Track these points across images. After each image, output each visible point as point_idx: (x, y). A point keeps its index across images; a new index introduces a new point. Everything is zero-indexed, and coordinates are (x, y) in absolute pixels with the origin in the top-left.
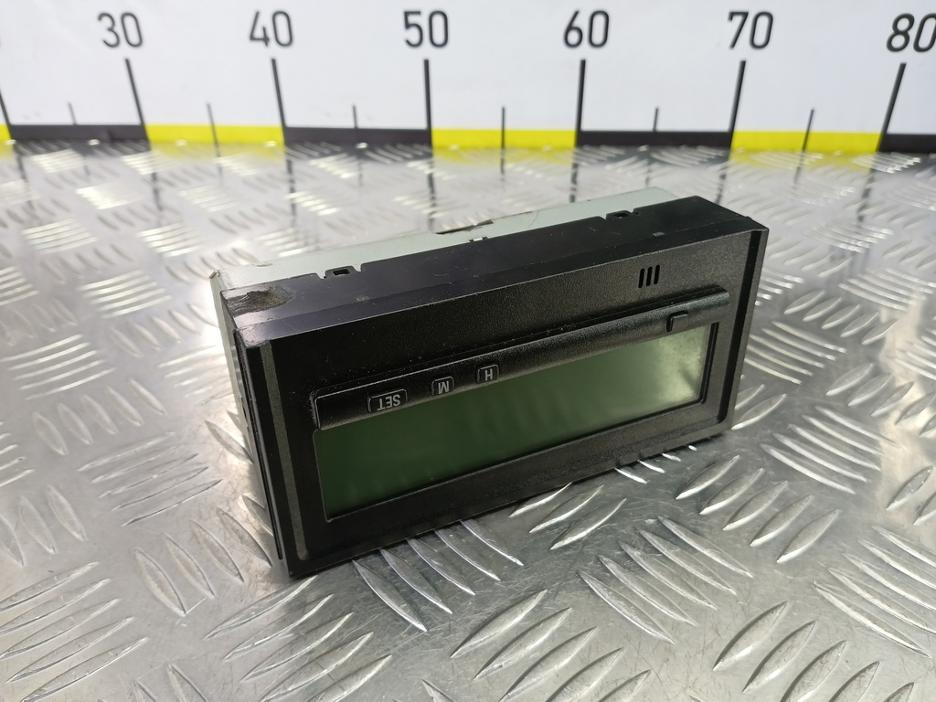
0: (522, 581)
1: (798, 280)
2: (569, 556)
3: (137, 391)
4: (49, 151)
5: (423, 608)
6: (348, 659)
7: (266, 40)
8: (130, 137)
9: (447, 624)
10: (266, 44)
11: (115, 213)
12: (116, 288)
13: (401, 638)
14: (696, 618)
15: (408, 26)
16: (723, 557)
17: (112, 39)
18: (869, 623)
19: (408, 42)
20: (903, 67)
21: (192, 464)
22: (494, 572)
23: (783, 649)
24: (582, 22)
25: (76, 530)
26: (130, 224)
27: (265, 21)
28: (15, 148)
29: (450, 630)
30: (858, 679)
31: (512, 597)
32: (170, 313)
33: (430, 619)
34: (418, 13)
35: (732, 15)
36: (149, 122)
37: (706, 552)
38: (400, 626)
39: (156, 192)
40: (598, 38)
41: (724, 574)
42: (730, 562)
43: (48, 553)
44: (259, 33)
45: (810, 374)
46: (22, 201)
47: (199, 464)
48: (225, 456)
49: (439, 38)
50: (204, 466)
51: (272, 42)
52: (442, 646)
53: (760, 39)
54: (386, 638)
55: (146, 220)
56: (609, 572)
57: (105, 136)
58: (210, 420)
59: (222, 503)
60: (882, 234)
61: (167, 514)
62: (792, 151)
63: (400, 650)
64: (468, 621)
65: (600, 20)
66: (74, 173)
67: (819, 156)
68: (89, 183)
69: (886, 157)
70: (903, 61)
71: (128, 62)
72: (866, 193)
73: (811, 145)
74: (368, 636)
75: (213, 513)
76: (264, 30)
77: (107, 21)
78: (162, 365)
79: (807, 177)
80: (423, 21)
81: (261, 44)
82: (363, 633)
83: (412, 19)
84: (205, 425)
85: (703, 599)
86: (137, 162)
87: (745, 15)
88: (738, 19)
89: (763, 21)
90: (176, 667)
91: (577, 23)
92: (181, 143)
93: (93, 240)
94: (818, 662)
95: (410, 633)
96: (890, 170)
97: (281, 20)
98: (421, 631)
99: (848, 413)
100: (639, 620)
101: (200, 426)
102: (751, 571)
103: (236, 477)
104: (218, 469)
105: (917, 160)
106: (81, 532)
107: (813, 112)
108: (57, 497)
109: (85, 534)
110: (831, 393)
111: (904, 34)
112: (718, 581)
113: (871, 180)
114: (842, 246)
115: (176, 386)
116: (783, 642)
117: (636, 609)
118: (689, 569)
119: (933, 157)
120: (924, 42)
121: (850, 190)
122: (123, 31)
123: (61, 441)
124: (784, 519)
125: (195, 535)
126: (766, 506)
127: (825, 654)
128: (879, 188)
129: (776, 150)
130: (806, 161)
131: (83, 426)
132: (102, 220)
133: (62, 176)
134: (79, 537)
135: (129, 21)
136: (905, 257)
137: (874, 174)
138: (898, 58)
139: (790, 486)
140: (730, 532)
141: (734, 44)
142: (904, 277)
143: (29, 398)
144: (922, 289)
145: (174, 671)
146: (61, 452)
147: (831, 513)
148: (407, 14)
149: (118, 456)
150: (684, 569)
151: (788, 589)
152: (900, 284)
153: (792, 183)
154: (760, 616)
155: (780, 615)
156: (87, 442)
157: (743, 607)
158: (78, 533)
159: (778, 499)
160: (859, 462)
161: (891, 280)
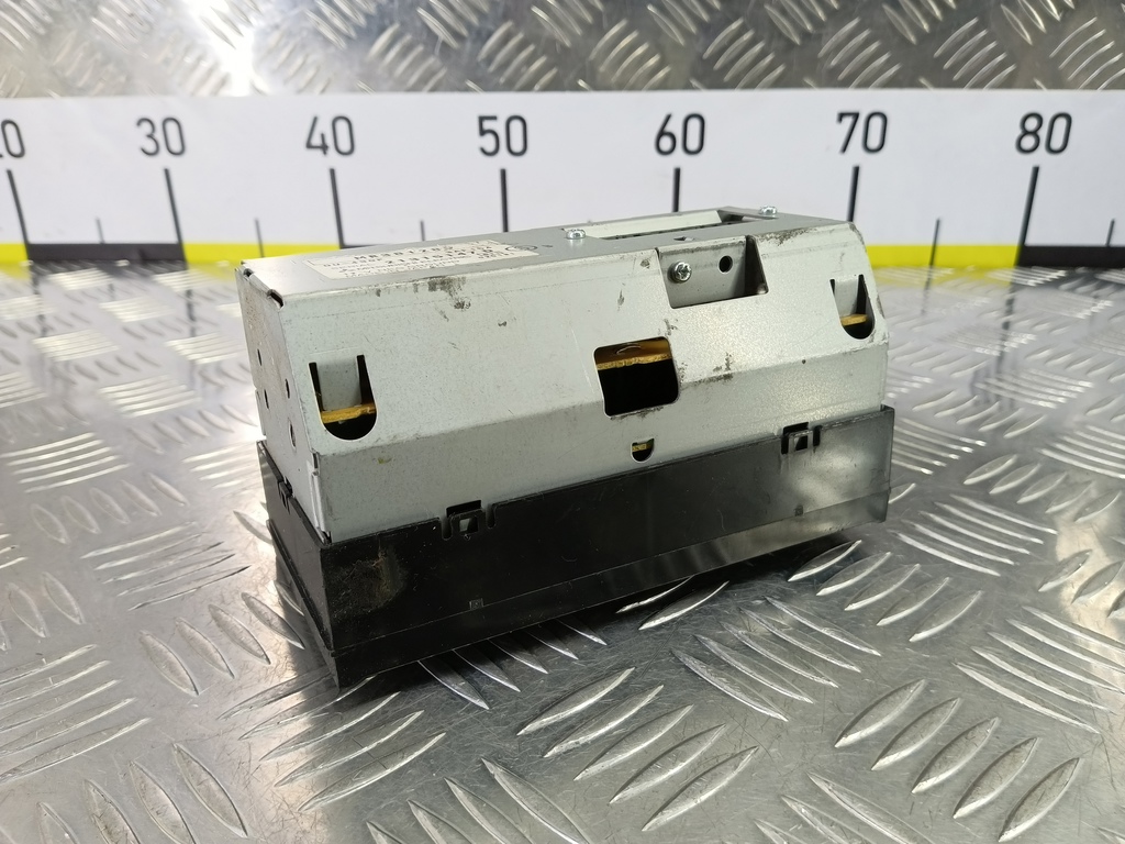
0: (605, 659)
1: (927, 380)
2: (661, 635)
3: (155, 484)
4: (70, 270)
5: (485, 687)
6: (393, 737)
7: (324, 148)
8: (166, 256)
9: (513, 702)
10: (325, 153)
11: (143, 325)
12: (139, 391)
13: (458, 716)
14: (812, 695)
15: (483, 132)
16: (843, 636)
17: (150, 147)
18: (1022, 700)
19: (483, 151)
20: (1036, 171)
21: (216, 552)
22: (570, 651)
23: (920, 725)
24: (675, 127)
25: (72, 613)
26: (160, 334)
27: (324, 127)
28: (32, 268)
29: (516, 708)
30: (1011, 754)
31: (593, 675)
32: (200, 413)
33: (492, 697)
34: (494, 118)
35: (841, 116)
36: (188, 240)
37: (824, 631)
38: (457, 704)
39: (190, 306)
40: (693, 144)
41: (849, 654)
42: (851, 641)
43: (38, 637)
44: (316, 141)
45: (944, 465)
46: (34, 314)
47: (223, 551)
48: (255, 543)
49: (517, 145)
50: (230, 553)
51: (332, 150)
52: (507, 723)
53: (874, 142)
54: (440, 716)
55: (179, 331)
56: (709, 651)
57: (136, 256)
58: (239, 511)
59: (249, 588)
60: (1025, 339)
61: (183, 598)
62: (918, 267)
63: (456, 728)
64: (540, 699)
65: (694, 125)
66: (99, 290)
67: (949, 271)
68: (113, 298)
69: (1026, 271)
70: (1036, 163)
71: (167, 172)
72: (1010, 302)
73: (939, 259)
74: (418, 714)
75: (239, 597)
76: (323, 137)
77: (146, 127)
78: (188, 460)
79: (936, 290)
80: (499, 127)
81: (319, 153)
82: (411, 711)
83: (487, 125)
84: (233, 516)
85: (821, 676)
86: (171, 281)
87: (856, 116)
88: (848, 121)
89: (876, 123)
90: (181, 747)
91: (669, 128)
92: (224, 264)
93: (115, 348)
94: (963, 738)
95: (468, 711)
96: (1031, 282)
97: (342, 127)
98: (482, 709)
99: (989, 500)
100: (743, 696)
101: (228, 516)
102: (878, 649)
103: (268, 563)
104: (245, 556)
105: (1061, 273)
106: (79, 615)
107: (938, 223)
108: (53, 582)
109: (82, 618)
110: (969, 482)
111: (1033, 134)
112: (839, 659)
113: (1013, 291)
114: (979, 350)
115: (202, 479)
116: (919, 718)
117: (740, 685)
118: (804, 647)
119: (1081, 270)
120: (1057, 143)
121: (985, 300)
122: (164, 137)
123: (62, 530)
124: (917, 600)
125: (216, 618)
126: (895, 587)
127: (970, 730)
128: (1022, 297)
129: (900, 267)
130: (936, 276)
131: (89, 517)
132: (127, 330)
133: (83, 292)
134: (77, 621)
135: (171, 127)
136: (1050, 359)
137: (1016, 287)
138: (1030, 161)
139: (921, 568)
140: (852, 612)
141: (844, 149)
142: (1050, 376)
143: (29, 491)
144: (1072, 388)
145: (179, 751)
146: (63, 541)
147: (974, 593)
148: (482, 119)
149: (129, 545)
150: (798, 648)
151: (923, 667)
152: (1046, 383)
153: (919, 294)
154: (891, 694)
155: (914, 693)
156: (94, 531)
157: (870, 684)
158: (75, 616)
159: (909, 580)
160: (1004, 546)
161: (1035, 379)
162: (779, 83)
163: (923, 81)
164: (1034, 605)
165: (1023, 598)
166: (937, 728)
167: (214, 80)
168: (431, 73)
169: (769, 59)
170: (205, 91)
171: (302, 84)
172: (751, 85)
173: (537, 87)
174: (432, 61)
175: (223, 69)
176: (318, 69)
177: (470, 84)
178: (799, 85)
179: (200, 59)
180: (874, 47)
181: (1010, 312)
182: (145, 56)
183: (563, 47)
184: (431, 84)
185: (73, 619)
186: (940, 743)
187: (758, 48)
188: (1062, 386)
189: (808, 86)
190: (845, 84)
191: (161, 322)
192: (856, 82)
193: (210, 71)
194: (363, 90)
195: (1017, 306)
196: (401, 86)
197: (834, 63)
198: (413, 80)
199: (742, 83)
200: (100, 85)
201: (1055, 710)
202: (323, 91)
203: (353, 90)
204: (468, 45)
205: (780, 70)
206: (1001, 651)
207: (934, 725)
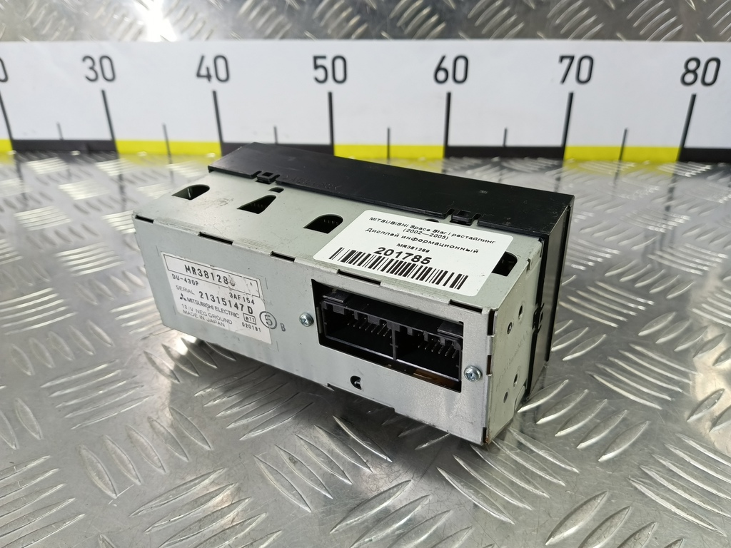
1: (615, 252)
3: (93, 329)
4: (40, 158)
6: (246, 533)
7: (209, 77)
8: (103, 149)
9: (328, 507)
10: (209, 80)
11: (87, 202)
12: (83, 255)
13: (290, 518)
14: (532, 504)
15: (316, 67)
16: (554, 457)
17: (92, 75)
18: (674, 509)
19: (317, 80)
20: (694, 97)
21: (132, 383)
23: (604, 528)
24: (448, 64)
25: (34, 431)
26: (99, 210)
27: (209, 62)
28: (15, 157)
29: (330, 512)
32: (124, 273)
34: (324, 57)
35: (562, 58)
36: (118, 139)
37: (541, 453)
38: (290, 509)
39: (122, 188)
40: (460, 76)
41: (556, 471)
42: (560, 461)
43: (10, 449)
44: (203, 72)
45: (625, 320)
46: (18, 193)
47: (137, 383)
48: (157, 377)
49: (340, 76)
50: (141, 385)
51: (214, 79)
52: (323, 524)
53: (584, 76)
55: (111, 207)
57: (84, 148)
58: (148, 351)
59: (152, 412)
60: (682, 219)
61: (108, 420)
62: (611, 161)
63: (289, 527)
64: (345, 504)
65: (461, 63)
66: (59, 174)
67: (632, 165)
68: (69, 181)
69: (684, 165)
70: (694, 92)
71: (103, 93)
72: (671, 190)
73: (626, 156)
74: (263, 516)
75: (145, 420)
76: (208, 69)
77: (89, 62)
78: (114, 311)
79: (624, 179)
80: (327, 63)
81: (205, 80)
82: (259, 513)
83: (320, 62)
84: (144, 355)
85: (538, 489)
86: (108, 168)
87: (572, 58)
88: (566, 62)
89: (586, 63)
90: (105, 537)
91: (444, 65)
92: (143, 154)
93: (68, 221)
94: (632, 539)
95: (297, 514)
96: (687, 174)
97: (221, 63)
99: (656, 349)
100: (485, 505)
101: (140, 355)
102: (577, 468)
103: (165, 393)
104: (151, 387)
105: (708, 167)
106: (39, 433)
107: (626, 132)
108: (22, 407)
109: (41, 435)
110: (642, 334)
111: (693, 72)
112: (551, 475)
113: (674, 181)
114: (651, 228)
115: (123, 325)
116: (603, 523)
117: (483, 496)
118: (527, 465)
119: (721, 165)
120: (709, 79)
121: (656, 188)
122: (101, 69)
123: (30, 365)
124: (605, 428)
125: (130, 437)
126: (590, 417)
127: (637, 532)
128: (680, 186)
129: (599, 161)
130: (622, 168)
131: (47, 354)
132: (77, 207)
133: (49, 176)
134: (37, 437)
135: (106, 62)
136: (699, 236)
137: (676, 177)
138: (690, 90)
139: (609, 403)
140: (560, 438)
141: (564, 80)
142: (699, 250)
143: (8, 334)
144: (713, 259)
145: (104, 540)
146: (29, 373)
147: (642, 423)
148: (316, 58)
149: (74, 377)
150: (522, 466)
151: (608, 482)
152: (696, 254)
153: (611, 183)
154: (585, 503)
155: (600, 502)
156: (50, 366)
157: (571, 496)
158: (36, 434)
159: (599, 413)
160: (665, 385)
161: (689, 252)
162: (520, 35)
163: (619, 35)
164: (683, 433)
165: (677, 428)
166: (614, 531)
167: (134, 31)
168: (281, 26)
169: (513, 18)
170: (128, 38)
171: (193, 33)
172: (501, 37)
173: (353, 36)
174: (281, 18)
175: (140, 23)
176: (204, 23)
177: (308, 34)
178: (534, 36)
179: (124, 16)
180: (585, 11)
181: (670, 199)
182: (87, 13)
183: (372, 9)
184: (281, 34)
185: (35, 436)
186: (617, 542)
187: (506, 11)
188: (707, 258)
189: (539, 38)
190: (565, 36)
191: (100, 201)
192: (572, 35)
193: (131, 25)
194: (235, 38)
195: (677, 193)
196: (261, 34)
197: (558, 21)
198: (269, 31)
199: (494, 35)
200: (57, 34)
201: (696, 517)
202: (208, 38)
203: (227, 37)
204: (307, 7)
205: (520, 26)
206: (661, 469)
207: (613, 529)
